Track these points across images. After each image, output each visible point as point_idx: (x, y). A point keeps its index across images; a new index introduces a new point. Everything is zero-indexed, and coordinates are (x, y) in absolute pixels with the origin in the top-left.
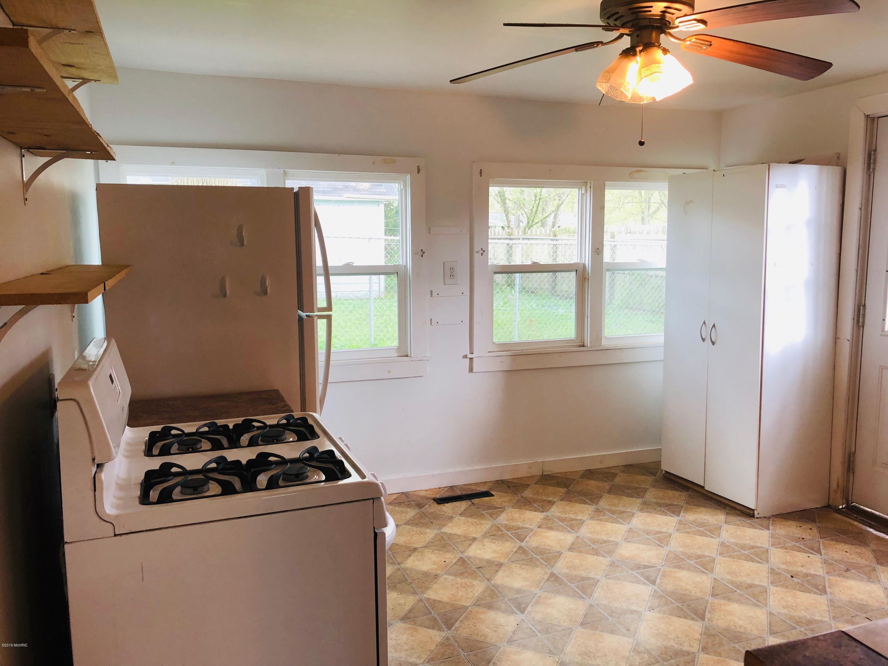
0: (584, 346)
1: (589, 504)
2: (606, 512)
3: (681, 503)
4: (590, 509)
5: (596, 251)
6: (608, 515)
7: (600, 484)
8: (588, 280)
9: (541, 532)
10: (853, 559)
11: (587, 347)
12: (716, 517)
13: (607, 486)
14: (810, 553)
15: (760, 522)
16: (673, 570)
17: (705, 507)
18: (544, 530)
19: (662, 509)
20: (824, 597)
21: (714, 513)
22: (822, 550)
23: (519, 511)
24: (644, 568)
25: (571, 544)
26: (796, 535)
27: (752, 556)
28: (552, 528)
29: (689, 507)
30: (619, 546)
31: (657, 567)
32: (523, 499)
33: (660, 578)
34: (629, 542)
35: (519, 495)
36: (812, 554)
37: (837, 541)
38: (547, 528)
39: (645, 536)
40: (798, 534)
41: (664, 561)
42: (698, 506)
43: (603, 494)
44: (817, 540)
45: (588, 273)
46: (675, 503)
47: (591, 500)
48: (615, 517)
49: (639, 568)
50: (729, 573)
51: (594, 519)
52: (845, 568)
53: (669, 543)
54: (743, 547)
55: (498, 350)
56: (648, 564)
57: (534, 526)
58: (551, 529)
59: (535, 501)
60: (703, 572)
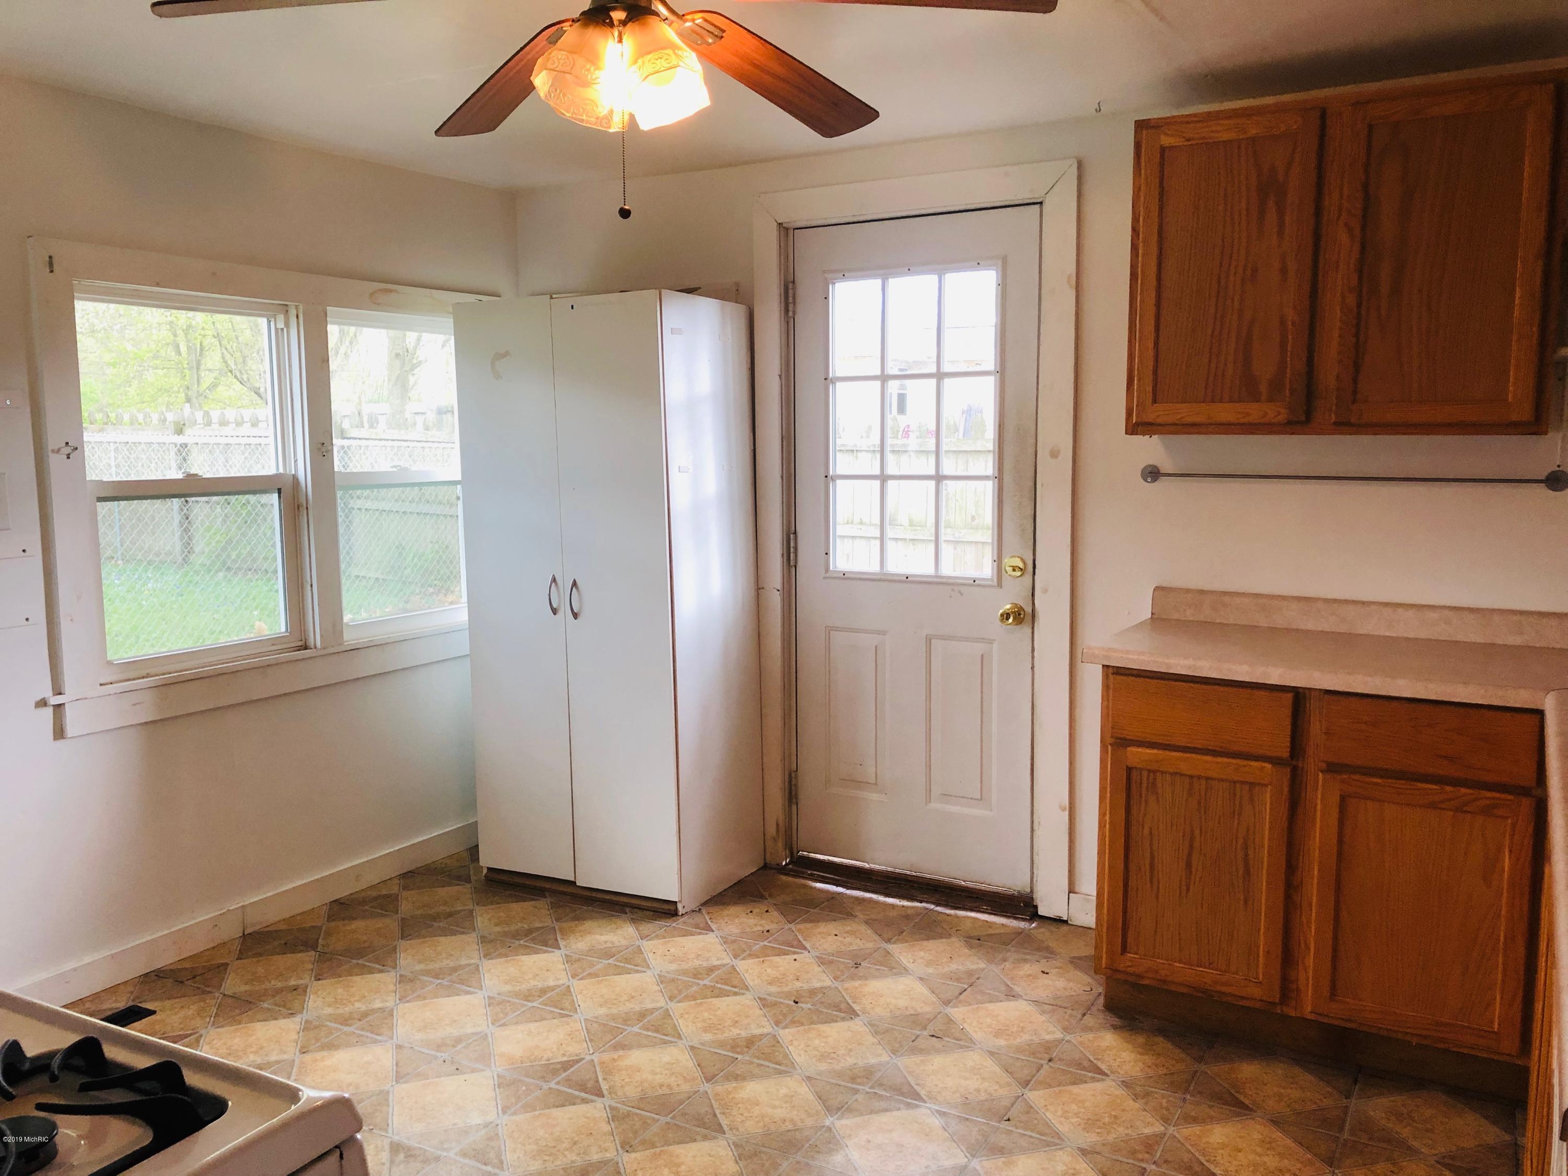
0: (306, 647)
1: (381, 971)
2: (425, 978)
3: (548, 922)
4: (387, 979)
5: (319, 449)
6: (431, 983)
7: (378, 923)
8: (307, 508)
9: (316, 1061)
10: (851, 944)
11: (315, 648)
12: (619, 932)
13: (391, 923)
14: (795, 953)
15: (691, 921)
16: (615, 1055)
17: (591, 918)
18: (318, 1055)
19: (522, 942)
20: (857, 1021)
21: (613, 926)
22: (804, 943)
23: (237, 1029)
24: (565, 1070)
25: (395, 1068)
26: (755, 929)
27: (719, 986)
28: (334, 1046)
29: (565, 925)
30: (490, 1039)
31: (584, 1059)
32: (230, 1001)
33: (604, 1079)
34: (504, 1025)
35: (217, 994)
36: (798, 953)
37: (811, 921)
38: (323, 1048)
39: (526, 1005)
40: (756, 925)
41: (589, 1043)
42: (578, 919)
43: (395, 943)
44: (786, 927)
45: (307, 496)
46: (538, 925)
47: (377, 960)
48: (447, 983)
49: (555, 1072)
50: (705, 1030)
51: (408, 999)
52: (852, 963)
53: (577, 1006)
54: (696, 974)
55: (120, 679)
56: (565, 1059)
57: (291, 1053)
58: (331, 1047)
59: (263, 995)
60: (665, 1042)
